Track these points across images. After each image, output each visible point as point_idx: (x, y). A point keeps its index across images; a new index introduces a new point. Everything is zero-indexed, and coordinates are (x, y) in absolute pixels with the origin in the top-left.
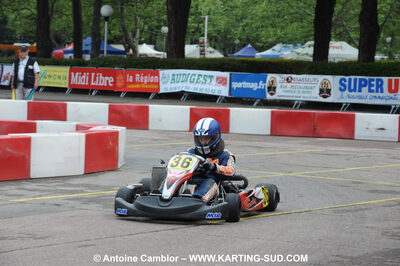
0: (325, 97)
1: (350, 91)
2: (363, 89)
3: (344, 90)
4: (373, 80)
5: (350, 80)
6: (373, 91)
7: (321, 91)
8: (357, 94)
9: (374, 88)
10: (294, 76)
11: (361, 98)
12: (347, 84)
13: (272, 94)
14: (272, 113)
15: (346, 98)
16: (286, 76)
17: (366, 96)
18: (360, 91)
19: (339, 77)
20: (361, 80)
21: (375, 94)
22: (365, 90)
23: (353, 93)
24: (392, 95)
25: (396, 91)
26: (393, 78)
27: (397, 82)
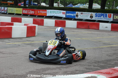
0: (91, 18)
1: (98, 17)
2: (102, 16)
5: (98, 14)
6: (104, 17)
7: (91, 17)
9: (105, 16)
10: (83, 12)
11: (101, 19)
12: (97, 15)
13: (77, 17)
14: (77, 22)
16: (81, 12)
17: (102, 18)
18: (101, 17)
19: (95, 13)
20: (101, 14)
22: (102, 17)
23: (99, 17)
24: (109, 18)
25: (110, 17)
26: (110, 14)
27: (111, 15)
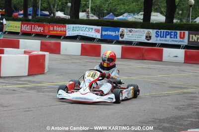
0: (148, 40)
1: (161, 37)
2: (167, 36)
3: (158, 37)
4: (172, 32)
5: (161, 32)
6: (172, 38)
7: (147, 37)
8: (164, 39)
9: (172, 36)
10: (133, 29)
11: (166, 41)
12: (159, 34)
13: (122, 38)
14: (122, 47)
15: (159, 41)
16: (129, 29)
17: (168, 40)
18: (166, 37)
19: (155, 30)
20: (166, 32)
21: (173, 39)
22: (168, 37)
23: (162, 38)
24: (181, 40)
25: (184, 38)
26: (182, 32)
27: (184, 33)
